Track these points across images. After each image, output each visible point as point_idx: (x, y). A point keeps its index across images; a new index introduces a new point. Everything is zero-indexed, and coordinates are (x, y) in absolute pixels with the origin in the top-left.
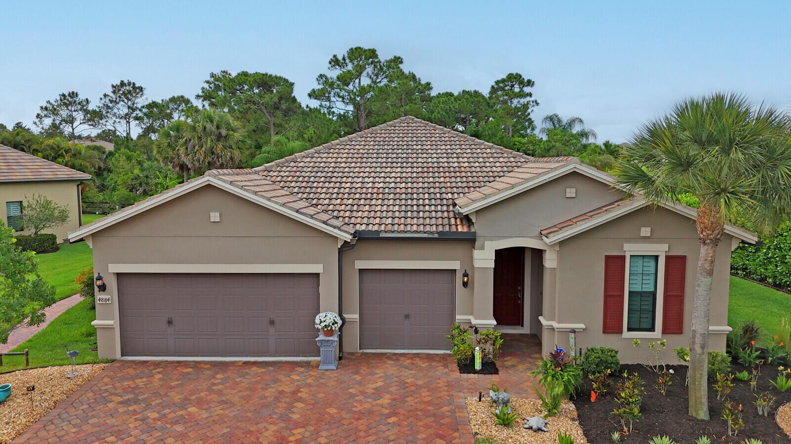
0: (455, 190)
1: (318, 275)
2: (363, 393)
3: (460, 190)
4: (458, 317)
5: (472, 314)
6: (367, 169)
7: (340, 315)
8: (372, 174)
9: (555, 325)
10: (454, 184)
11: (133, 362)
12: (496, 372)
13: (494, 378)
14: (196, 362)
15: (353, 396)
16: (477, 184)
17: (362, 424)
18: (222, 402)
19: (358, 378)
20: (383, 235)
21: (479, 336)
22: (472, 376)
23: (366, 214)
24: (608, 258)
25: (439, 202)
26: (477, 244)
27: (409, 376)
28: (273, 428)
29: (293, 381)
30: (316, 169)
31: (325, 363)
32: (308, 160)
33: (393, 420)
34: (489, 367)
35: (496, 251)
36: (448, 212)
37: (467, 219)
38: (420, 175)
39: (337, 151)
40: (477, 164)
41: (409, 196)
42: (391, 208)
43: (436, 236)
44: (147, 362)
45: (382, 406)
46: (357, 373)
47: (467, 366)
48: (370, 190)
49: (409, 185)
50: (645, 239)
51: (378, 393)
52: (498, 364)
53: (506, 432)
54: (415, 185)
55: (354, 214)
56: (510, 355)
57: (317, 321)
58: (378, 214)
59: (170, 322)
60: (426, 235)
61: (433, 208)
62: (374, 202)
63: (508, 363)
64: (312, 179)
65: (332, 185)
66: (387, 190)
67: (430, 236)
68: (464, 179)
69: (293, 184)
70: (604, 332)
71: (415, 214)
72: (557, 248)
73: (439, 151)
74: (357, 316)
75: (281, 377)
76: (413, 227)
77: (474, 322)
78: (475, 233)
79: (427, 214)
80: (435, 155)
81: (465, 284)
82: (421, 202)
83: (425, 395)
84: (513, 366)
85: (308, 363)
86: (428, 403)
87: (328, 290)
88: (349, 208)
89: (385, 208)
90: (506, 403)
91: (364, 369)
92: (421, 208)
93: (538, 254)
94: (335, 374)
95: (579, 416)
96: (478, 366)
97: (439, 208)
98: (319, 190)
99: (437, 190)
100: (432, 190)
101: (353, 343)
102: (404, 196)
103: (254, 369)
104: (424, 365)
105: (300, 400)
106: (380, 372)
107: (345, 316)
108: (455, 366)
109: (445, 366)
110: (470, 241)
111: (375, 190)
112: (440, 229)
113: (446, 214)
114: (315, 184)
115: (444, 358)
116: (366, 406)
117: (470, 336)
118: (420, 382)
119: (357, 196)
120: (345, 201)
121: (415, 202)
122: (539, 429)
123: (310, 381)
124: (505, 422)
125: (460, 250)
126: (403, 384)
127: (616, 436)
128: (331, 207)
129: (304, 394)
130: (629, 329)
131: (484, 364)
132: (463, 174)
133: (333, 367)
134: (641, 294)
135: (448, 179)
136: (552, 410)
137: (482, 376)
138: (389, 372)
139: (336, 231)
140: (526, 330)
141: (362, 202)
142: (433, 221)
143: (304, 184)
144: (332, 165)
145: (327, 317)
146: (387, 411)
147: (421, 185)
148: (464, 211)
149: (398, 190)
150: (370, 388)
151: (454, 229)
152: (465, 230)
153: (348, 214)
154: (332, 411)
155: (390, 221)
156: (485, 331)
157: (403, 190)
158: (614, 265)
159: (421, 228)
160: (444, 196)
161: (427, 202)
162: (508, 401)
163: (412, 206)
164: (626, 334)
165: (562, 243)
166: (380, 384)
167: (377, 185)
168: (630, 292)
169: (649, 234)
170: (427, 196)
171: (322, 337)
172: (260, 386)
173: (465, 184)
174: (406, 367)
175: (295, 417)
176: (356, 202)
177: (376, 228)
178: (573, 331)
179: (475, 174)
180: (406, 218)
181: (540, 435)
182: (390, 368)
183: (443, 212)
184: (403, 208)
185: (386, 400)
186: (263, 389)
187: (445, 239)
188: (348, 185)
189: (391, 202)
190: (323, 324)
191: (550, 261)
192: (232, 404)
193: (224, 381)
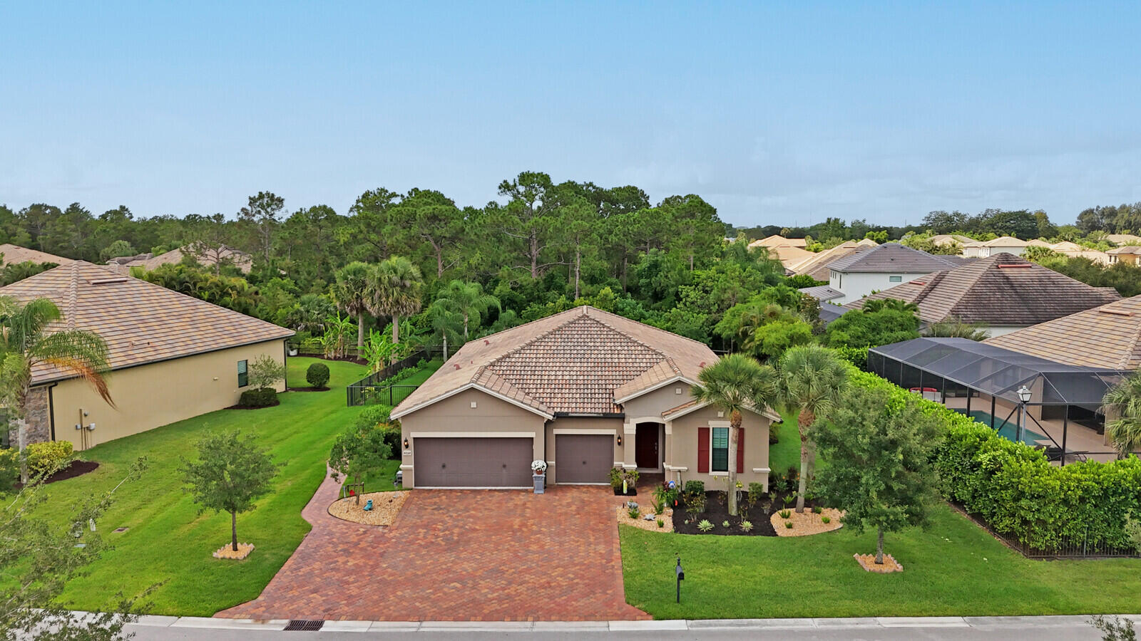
0: (615, 382)
1: (532, 438)
2: (561, 505)
3: (618, 382)
4: (615, 463)
5: (623, 461)
6: (558, 364)
7: (545, 461)
8: (562, 368)
9: (671, 467)
10: (614, 377)
11: (424, 490)
12: (636, 495)
13: (634, 498)
14: (461, 490)
15: (556, 506)
16: (629, 377)
17: (562, 518)
18: (486, 509)
19: (557, 498)
20: (570, 415)
21: (626, 474)
22: (621, 496)
23: (559, 400)
24: (699, 429)
25: (604, 391)
26: (625, 421)
27: (585, 497)
28: (518, 520)
29: (521, 499)
30: (524, 364)
31: (537, 490)
32: (517, 356)
33: (577, 516)
34: (632, 492)
35: (637, 425)
36: (610, 399)
37: (620, 406)
38: (593, 369)
39: (535, 347)
40: (630, 360)
41: (586, 386)
42: (575, 396)
43: (602, 415)
44: (431, 490)
45: (571, 510)
46: (556, 495)
47: (619, 491)
48: (561, 382)
49: (586, 377)
50: (720, 419)
51: (569, 505)
52: (637, 490)
53: (634, 520)
54: (589, 377)
55: (553, 400)
56: (647, 485)
57: (533, 465)
58: (567, 400)
59: (444, 466)
60: (595, 415)
61: (600, 396)
62: (563, 391)
63: (643, 490)
64: (523, 373)
65: (536, 377)
66: (571, 382)
67: (598, 415)
68: (621, 373)
69: (511, 377)
70: (699, 472)
71: (589, 400)
72: (671, 423)
73: (606, 348)
74: (554, 462)
75: (513, 497)
76: (588, 410)
77: (624, 466)
78: (624, 414)
79: (596, 400)
80: (603, 352)
81: (619, 444)
82: (593, 391)
83: (595, 506)
84: (646, 492)
85: (527, 490)
86: (597, 509)
87: (538, 448)
88: (548, 395)
89: (571, 396)
90: (636, 508)
91: (560, 494)
92: (593, 396)
93: (664, 425)
94: (543, 496)
95: (673, 515)
96: (625, 491)
97: (604, 396)
98: (528, 381)
99: (603, 382)
100: (600, 382)
101: (552, 478)
102: (582, 387)
103: (496, 493)
104: (595, 491)
105: (528, 508)
106: (569, 495)
107: (548, 462)
108: (612, 492)
109: (607, 492)
110: (621, 418)
111: (564, 382)
112: (604, 411)
113: (608, 401)
114: (525, 377)
115: (607, 487)
116: (563, 511)
117: (621, 475)
118: (592, 500)
119: (553, 386)
120: (546, 390)
121: (589, 391)
122: (650, 520)
123: (530, 499)
124: (634, 516)
125: (616, 423)
126: (583, 501)
127: (686, 522)
128: (538, 395)
129: (529, 505)
130: (713, 470)
131: (629, 489)
132: (621, 369)
133: (543, 492)
134: (720, 449)
135: (610, 373)
136: (660, 511)
137: (627, 497)
138: (574, 495)
139: (544, 413)
140: (659, 471)
141: (556, 390)
142: (600, 405)
143: (518, 377)
144: (534, 360)
145: (538, 463)
146: (574, 513)
147: (593, 377)
148: (618, 402)
149: (579, 382)
150: (564, 502)
151: (612, 412)
152: (619, 412)
153: (548, 400)
154: (546, 513)
155: (574, 405)
156: (629, 471)
157: (582, 382)
158: (703, 433)
159: (593, 411)
160: (608, 386)
161: (597, 391)
162: (637, 507)
163: (588, 394)
164: (711, 473)
165: (674, 421)
166: (570, 501)
167: (565, 377)
168: (713, 449)
169: (722, 416)
170: (597, 386)
171: (535, 475)
172: (504, 502)
173: (621, 378)
174: (584, 492)
175: (528, 515)
176: (552, 391)
177: (566, 410)
178: (680, 471)
179: (628, 369)
180: (584, 403)
181: (650, 522)
182: (575, 493)
183: (606, 399)
184: (582, 396)
185: (574, 508)
186: (506, 503)
187: (607, 417)
188: (546, 377)
189: (574, 391)
190: (537, 468)
191: (668, 430)
192: (492, 510)
193: (482, 499)
